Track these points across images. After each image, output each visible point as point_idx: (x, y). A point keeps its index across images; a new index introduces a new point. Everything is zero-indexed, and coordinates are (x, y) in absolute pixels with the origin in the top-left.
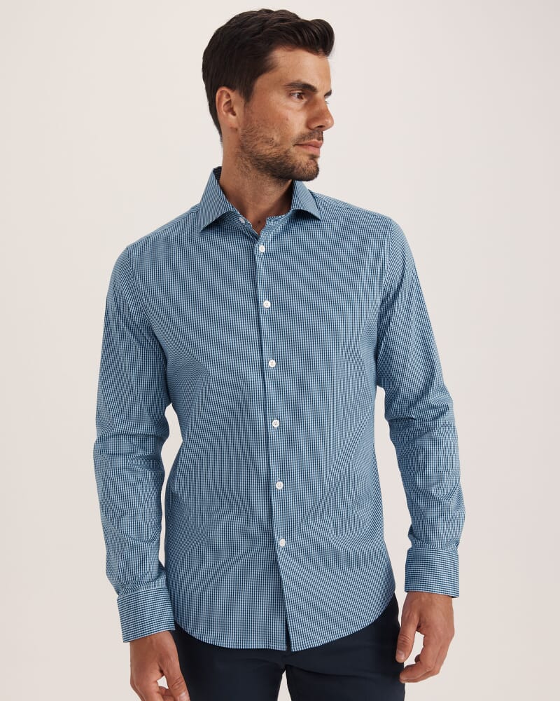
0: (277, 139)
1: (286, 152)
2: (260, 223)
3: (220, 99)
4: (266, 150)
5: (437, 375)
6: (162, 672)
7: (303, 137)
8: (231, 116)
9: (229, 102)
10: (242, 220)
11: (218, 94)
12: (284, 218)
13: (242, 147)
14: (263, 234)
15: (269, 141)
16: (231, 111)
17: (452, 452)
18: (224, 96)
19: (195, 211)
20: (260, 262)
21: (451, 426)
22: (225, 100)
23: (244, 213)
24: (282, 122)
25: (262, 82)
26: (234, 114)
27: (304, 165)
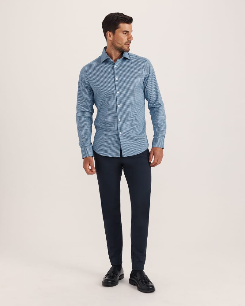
0: (121, 43)
1: (123, 46)
2: (115, 61)
3: (107, 34)
4: (118, 45)
5: (159, 96)
6: (90, 164)
7: (126, 42)
8: (110, 37)
9: (109, 35)
10: (111, 60)
11: (107, 33)
12: (121, 59)
13: (112, 44)
14: (116, 63)
15: (119, 43)
16: (110, 36)
17: (164, 115)
18: (108, 33)
19: (100, 57)
20: (115, 70)
21: (163, 109)
22: (109, 34)
23: (112, 59)
24: (122, 39)
25: (117, 31)
26: (111, 37)
27: (126, 49)
